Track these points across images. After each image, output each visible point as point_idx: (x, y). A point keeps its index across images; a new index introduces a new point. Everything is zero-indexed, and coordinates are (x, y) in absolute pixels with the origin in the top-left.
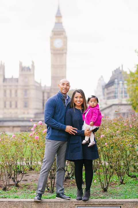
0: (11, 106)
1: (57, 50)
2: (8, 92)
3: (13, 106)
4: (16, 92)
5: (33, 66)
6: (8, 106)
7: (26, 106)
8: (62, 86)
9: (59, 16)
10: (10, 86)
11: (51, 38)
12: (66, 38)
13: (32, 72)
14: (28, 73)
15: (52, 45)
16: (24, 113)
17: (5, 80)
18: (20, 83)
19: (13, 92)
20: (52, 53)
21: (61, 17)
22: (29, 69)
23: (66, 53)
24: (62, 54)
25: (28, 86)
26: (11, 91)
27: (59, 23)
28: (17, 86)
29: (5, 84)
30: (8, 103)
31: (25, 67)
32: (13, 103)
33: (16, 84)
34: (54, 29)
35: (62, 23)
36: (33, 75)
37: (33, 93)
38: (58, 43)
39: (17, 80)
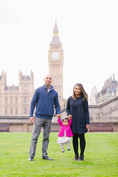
0: (12, 112)
1: (54, 62)
2: (9, 99)
4: (17, 99)
6: (9, 112)
8: (47, 80)
9: (56, 31)
10: (11, 94)
12: (62, 51)
13: (31, 81)
14: (28, 82)
15: (50, 57)
17: (6, 88)
18: (20, 91)
19: (14, 99)
20: (49, 65)
21: (58, 32)
22: (28, 78)
23: (62, 65)
24: (59, 65)
25: (27, 94)
26: (11, 98)
27: (56, 38)
28: (17, 94)
29: (6, 92)
30: (9, 110)
31: (24, 76)
32: (14, 110)
33: (16, 92)
34: (51, 43)
35: (59, 38)
38: (56, 56)
39: (17, 88)
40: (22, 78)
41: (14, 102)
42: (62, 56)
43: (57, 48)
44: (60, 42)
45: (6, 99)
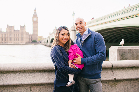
0: (17, 40)
2: (15, 35)
3: (18, 40)
4: (19, 35)
5: (25, 26)
6: (15, 40)
7: (22, 40)
9: (35, 10)
10: (16, 33)
11: (33, 18)
12: (37, 18)
16: (21, 43)
17: (14, 30)
19: (17, 35)
22: (23, 27)
24: (36, 23)
25: (23, 33)
26: (16, 34)
27: (35, 13)
28: (19, 33)
29: (14, 32)
30: (15, 39)
32: (18, 39)
36: (25, 29)
37: (25, 36)
38: (35, 19)
39: (19, 31)
40: (21, 27)
41: (17, 36)
42: (37, 20)
43: (35, 16)
44: (37, 15)
45: (14, 35)
